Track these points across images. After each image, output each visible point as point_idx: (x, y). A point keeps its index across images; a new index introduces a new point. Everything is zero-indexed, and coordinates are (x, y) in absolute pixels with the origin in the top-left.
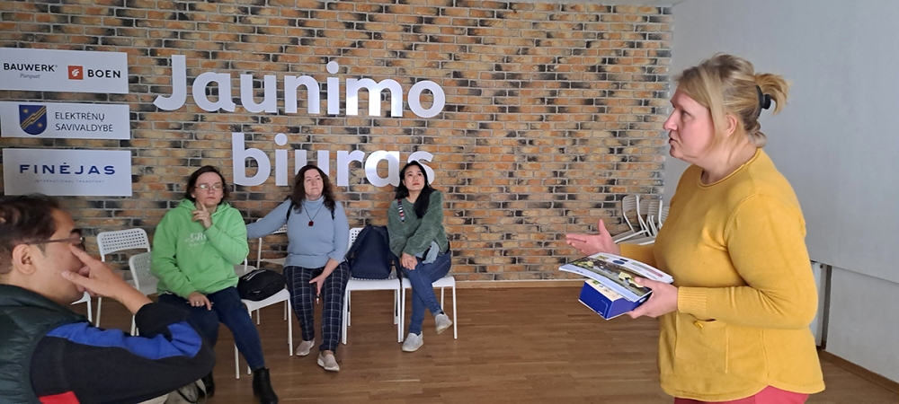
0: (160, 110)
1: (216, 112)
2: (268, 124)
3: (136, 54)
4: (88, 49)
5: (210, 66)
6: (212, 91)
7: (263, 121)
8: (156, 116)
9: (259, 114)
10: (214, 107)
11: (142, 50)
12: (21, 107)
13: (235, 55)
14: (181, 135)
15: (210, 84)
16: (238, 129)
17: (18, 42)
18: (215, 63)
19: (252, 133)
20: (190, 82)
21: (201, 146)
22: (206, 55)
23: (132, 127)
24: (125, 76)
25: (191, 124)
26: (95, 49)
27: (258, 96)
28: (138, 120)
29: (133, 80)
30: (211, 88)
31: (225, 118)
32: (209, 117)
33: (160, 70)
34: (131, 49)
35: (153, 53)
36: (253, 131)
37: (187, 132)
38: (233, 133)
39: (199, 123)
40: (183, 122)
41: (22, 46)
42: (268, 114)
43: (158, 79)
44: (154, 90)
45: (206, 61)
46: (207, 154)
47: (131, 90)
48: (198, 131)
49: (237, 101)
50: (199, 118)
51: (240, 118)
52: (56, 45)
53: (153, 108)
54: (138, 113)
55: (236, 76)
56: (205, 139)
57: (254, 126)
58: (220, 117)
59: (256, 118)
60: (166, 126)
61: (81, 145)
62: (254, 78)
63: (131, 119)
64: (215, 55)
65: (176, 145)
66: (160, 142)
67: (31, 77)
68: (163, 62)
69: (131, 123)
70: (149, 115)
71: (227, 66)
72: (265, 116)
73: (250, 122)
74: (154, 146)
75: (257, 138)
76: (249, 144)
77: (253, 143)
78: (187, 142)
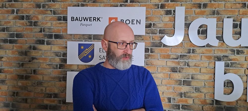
0: (165, 46)
1: (204, 46)
2: (242, 55)
3: (151, 8)
4: (121, 6)
5: (202, 14)
6: (203, 31)
7: (238, 52)
8: (161, 50)
9: (236, 47)
10: (203, 43)
11: (156, 5)
12: (80, 45)
13: (220, 6)
14: (178, 63)
15: (201, 27)
16: (219, 59)
17: (80, 3)
18: (205, 12)
19: (229, 62)
20: (187, 26)
21: (191, 71)
22: (199, 6)
23: (146, 58)
24: (144, 23)
25: (186, 56)
26: (125, 6)
27: (236, 34)
28: (150, 53)
29: (148, 26)
30: (201, 29)
31: (210, 51)
32: (198, 50)
33: (167, 18)
34: (148, 5)
35: (163, 6)
36: (230, 60)
37: (182, 61)
39: (192, 54)
40: (179, 54)
41: (83, 5)
42: (243, 47)
43: (166, 25)
44: (161, 32)
45: (198, 10)
46: (195, 77)
47: (147, 33)
48: (190, 60)
49: (220, 38)
50: (191, 51)
51: (222, 51)
52: (102, 4)
53: (161, 45)
54: (150, 48)
55: (221, 21)
56: (195, 66)
57: (232, 57)
58: (206, 50)
59: (233, 51)
60: (168, 57)
62: (234, 21)
63: (146, 52)
64: (205, 6)
65: (174, 70)
66: (163, 68)
67: (86, 25)
68: (168, 13)
69: (145, 55)
70: (157, 50)
71: (214, 13)
72: (240, 49)
73: (229, 53)
74: (159, 71)
75: (234, 65)
76: (227, 69)
77: (230, 69)
78: (183, 68)
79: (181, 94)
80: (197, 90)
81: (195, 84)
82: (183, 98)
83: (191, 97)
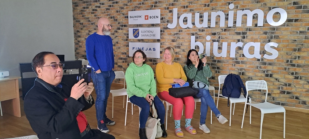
0: (169, 29)
1: (186, 28)
2: (204, 32)
3: (163, 9)
4: (150, 9)
5: (185, 11)
6: (185, 21)
7: (203, 31)
8: (168, 31)
9: (201, 28)
10: (186, 26)
11: (165, 8)
12: (134, 30)
13: (194, 6)
14: (175, 37)
15: (185, 18)
16: (193, 35)
17: (133, 9)
18: (187, 10)
19: (198, 36)
20: (179, 18)
21: (180, 41)
22: (184, 7)
23: (161, 35)
24: (159, 18)
25: (178, 33)
26: (152, 9)
27: (201, 21)
28: (163, 33)
29: (162, 19)
30: (185, 19)
31: (189, 31)
32: (184, 30)
33: (170, 14)
34: (162, 8)
35: (168, 8)
36: (198, 35)
37: (177, 36)
38: (191, 36)
39: (181, 33)
40: (176, 33)
41: (134, 10)
42: (204, 28)
43: (169, 18)
44: (168, 22)
45: (184, 9)
46: (182, 44)
47: (161, 22)
48: (180, 36)
49: (193, 24)
50: (181, 31)
51: (194, 30)
52: (142, 9)
53: (167, 28)
54: (163, 30)
55: (194, 14)
56: (182, 38)
57: (199, 33)
58: (187, 30)
59: (200, 30)
60: (170, 34)
61: (147, 41)
62: (200, 14)
63: (161, 32)
64: (187, 7)
65: (173, 41)
67: (136, 20)
68: (171, 11)
69: (161, 34)
70: (166, 31)
71: (191, 10)
72: (203, 29)
73: (197, 31)
74: (167, 41)
75: (200, 38)
76: (197, 40)
77: (198, 40)
78: (177, 40)
79: (176, 52)
80: (184, 51)
81: (182, 47)
82: (177, 55)
83: (181, 54)
